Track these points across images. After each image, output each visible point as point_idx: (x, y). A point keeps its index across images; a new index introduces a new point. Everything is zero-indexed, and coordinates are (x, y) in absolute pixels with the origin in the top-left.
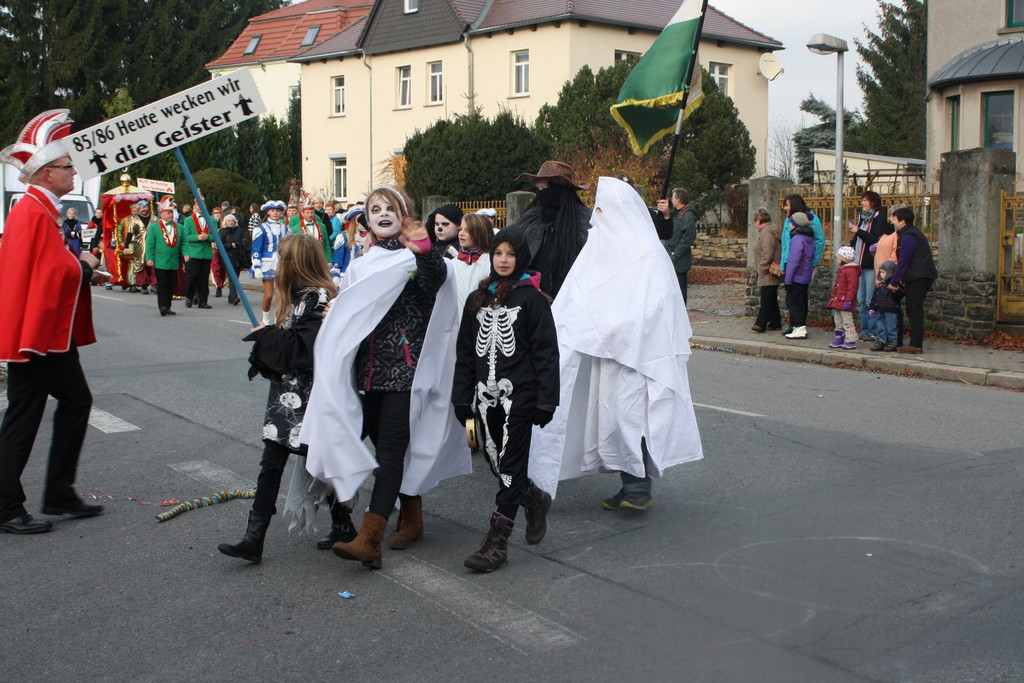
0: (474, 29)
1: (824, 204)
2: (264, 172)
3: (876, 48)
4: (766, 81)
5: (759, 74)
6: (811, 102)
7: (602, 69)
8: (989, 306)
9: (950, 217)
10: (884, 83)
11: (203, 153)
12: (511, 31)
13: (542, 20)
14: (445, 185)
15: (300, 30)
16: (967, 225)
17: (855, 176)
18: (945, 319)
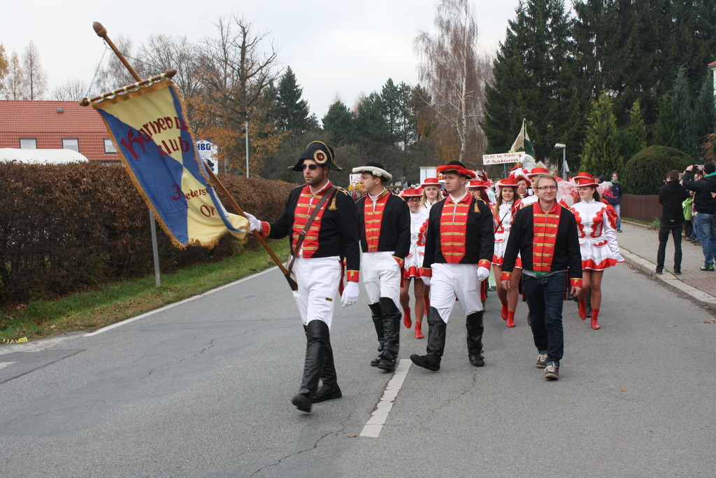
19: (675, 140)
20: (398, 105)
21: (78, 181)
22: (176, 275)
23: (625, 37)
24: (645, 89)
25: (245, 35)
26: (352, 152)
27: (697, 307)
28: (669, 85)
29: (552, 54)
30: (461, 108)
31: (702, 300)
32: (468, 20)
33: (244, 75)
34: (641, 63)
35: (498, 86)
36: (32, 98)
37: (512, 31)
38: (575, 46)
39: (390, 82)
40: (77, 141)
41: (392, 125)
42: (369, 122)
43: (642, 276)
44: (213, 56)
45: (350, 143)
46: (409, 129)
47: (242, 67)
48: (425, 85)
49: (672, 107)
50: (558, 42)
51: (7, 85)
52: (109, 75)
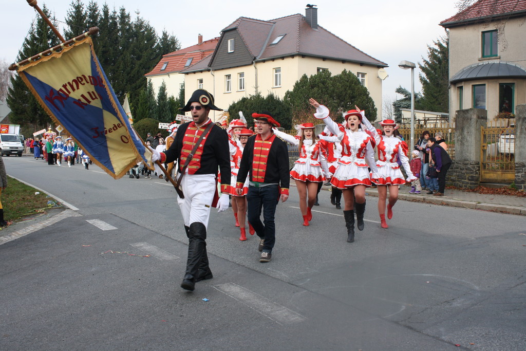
0: (258, 59)
1: (407, 132)
2: (169, 119)
3: (427, 66)
4: (381, 80)
5: (378, 77)
6: (400, 89)
7: (311, 75)
8: (477, 175)
9: (460, 138)
10: (430, 81)
11: (144, 112)
12: (273, 60)
13: (286, 55)
15: (184, 60)
16: (467, 141)
17: (419, 120)
18: (458, 181)
37: (28, 46)
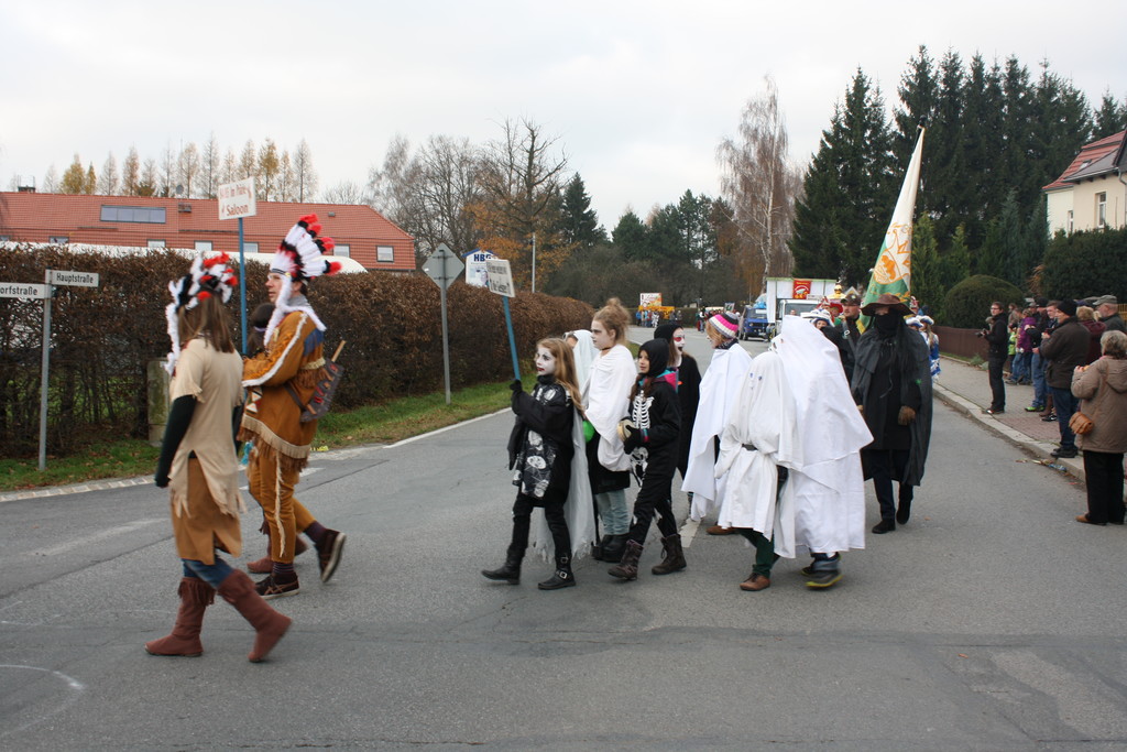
14: (1061, 291)
19: (1002, 270)
20: (696, 218)
21: (369, 291)
22: (462, 394)
23: (949, 154)
24: (971, 210)
25: (534, 138)
26: (644, 268)
27: (1011, 447)
28: (998, 209)
29: (869, 170)
30: (766, 225)
31: (1017, 440)
32: (778, 129)
33: (530, 181)
34: (967, 182)
35: (809, 202)
36: (301, 199)
37: (828, 144)
38: (896, 161)
39: (689, 193)
40: (347, 248)
41: (688, 239)
42: (664, 236)
43: (957, 414)
44: (498, 161)
45: (642, 259)
46: (709, 245)
47: (529, 173)
48: (728, 198)
49: (1000, 234)
50: (878, 156)
51: (276, 185)
52: (384, 178)
